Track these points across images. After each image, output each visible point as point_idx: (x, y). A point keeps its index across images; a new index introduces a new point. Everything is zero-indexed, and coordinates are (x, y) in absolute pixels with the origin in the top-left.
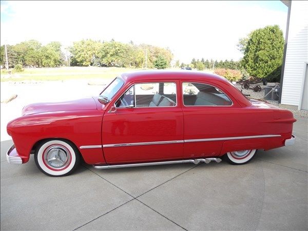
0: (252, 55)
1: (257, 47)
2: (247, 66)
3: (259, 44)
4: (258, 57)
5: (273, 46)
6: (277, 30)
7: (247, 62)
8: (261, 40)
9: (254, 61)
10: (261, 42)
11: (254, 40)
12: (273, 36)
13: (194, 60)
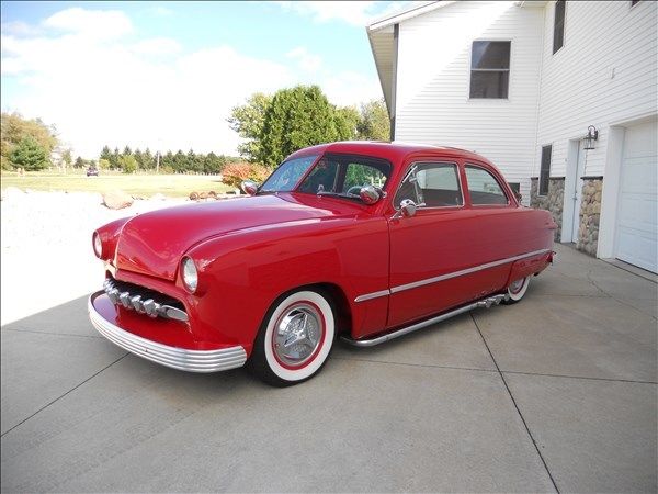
0: (277, 139)
1: (284, 123)
2: (271, 161)
3: (288, 117)
4: (289, 143)
5: (314, 123)
6: (318, 94)
7: (269, 152)
8: (292, 111)
9: (283, 151)
10: (294, 114)
11: (277, 110)
12: (312, 105)
13: (106, 150)
